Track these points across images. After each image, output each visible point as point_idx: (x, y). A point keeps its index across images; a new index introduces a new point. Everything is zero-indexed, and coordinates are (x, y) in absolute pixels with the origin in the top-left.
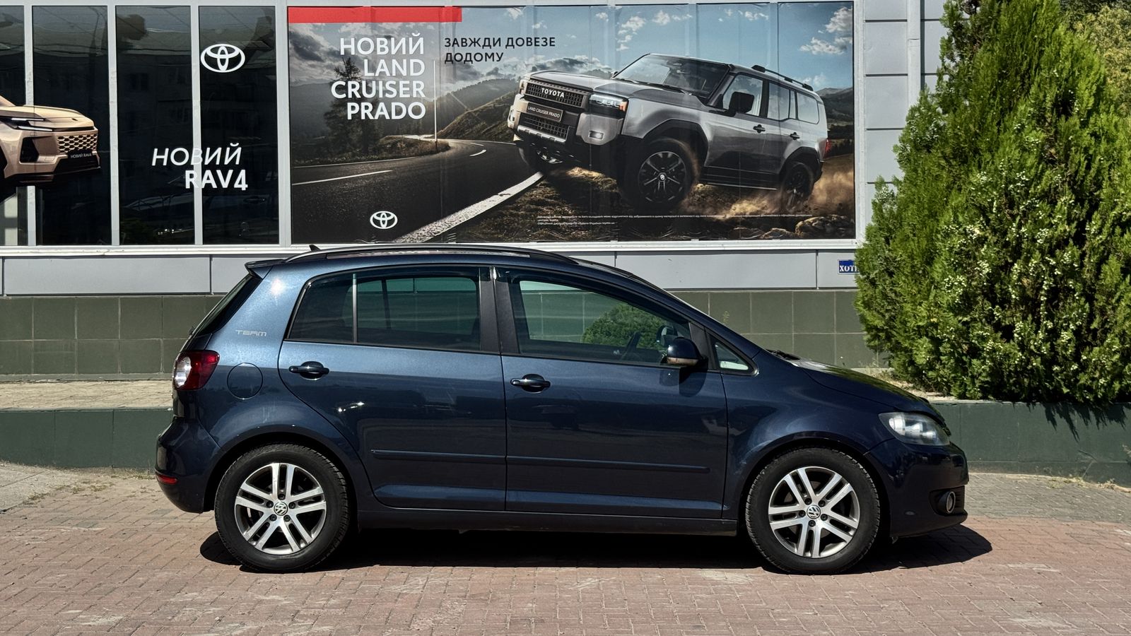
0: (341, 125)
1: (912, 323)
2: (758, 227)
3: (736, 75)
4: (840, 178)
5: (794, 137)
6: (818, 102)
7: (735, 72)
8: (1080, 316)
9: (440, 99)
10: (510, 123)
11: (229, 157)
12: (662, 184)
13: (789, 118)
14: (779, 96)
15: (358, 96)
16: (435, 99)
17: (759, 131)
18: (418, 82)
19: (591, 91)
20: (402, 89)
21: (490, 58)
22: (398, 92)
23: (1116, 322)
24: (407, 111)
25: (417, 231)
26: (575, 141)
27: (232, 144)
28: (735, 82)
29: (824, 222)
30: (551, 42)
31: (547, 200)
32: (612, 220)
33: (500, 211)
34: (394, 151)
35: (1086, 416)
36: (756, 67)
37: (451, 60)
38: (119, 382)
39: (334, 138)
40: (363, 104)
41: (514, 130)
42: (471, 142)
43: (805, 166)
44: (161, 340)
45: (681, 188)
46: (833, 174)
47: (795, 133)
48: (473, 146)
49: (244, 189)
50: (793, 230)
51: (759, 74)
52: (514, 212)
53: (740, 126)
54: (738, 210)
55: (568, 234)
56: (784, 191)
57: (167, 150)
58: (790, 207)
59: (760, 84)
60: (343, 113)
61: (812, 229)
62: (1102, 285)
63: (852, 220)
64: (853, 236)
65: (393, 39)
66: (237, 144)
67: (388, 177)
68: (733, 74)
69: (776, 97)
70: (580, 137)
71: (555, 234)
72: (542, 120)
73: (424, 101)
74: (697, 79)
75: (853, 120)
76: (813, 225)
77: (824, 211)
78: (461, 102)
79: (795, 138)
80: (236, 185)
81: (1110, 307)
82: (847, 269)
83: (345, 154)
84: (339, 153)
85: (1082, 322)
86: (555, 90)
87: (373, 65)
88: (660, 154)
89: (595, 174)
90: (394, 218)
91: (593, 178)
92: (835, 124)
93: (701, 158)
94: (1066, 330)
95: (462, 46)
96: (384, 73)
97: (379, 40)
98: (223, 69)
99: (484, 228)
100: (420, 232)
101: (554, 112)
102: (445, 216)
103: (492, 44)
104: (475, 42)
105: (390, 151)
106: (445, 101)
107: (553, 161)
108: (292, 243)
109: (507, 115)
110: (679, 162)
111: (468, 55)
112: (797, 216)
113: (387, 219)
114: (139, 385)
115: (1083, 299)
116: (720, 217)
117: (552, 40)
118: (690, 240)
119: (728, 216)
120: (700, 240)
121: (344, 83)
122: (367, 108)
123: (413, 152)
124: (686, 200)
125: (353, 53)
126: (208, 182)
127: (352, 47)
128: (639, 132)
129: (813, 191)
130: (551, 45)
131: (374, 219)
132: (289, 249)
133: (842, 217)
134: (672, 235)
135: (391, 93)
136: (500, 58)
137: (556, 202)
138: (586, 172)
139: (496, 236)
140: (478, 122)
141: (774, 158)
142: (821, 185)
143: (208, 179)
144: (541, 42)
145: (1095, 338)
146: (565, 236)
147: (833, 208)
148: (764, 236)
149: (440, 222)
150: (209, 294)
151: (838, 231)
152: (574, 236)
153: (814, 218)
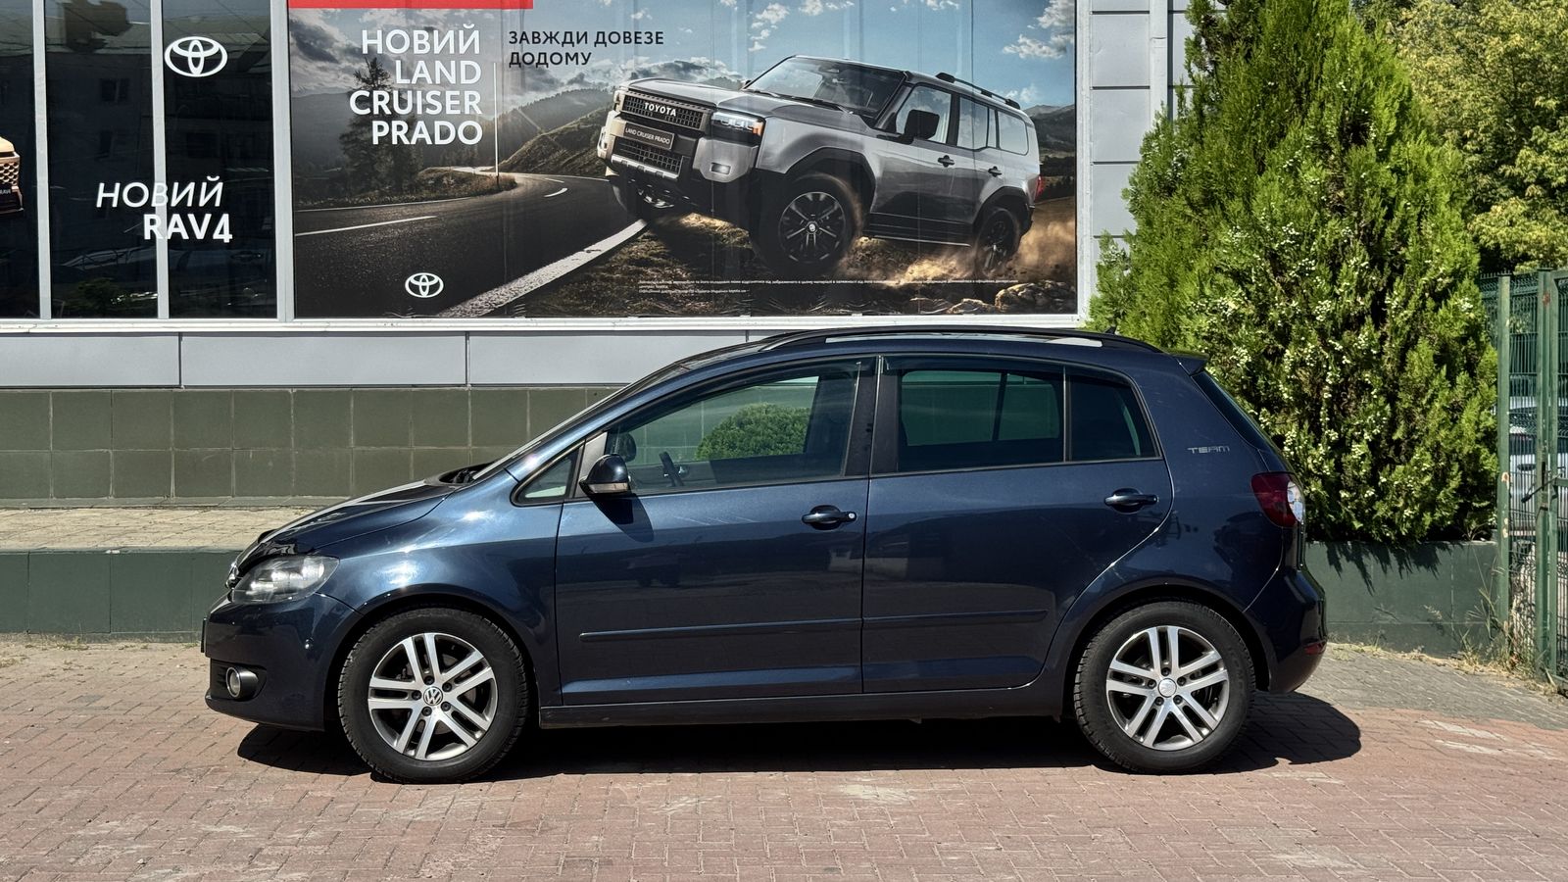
0: (363, 151)
2: (944, 297)
3: (914, 87)
4: (1056, 230)
5: (993, 172)
6: (1027, 124)
7: (913, 82)
8: (1378, 421)
9: (503, 117)
10: (601, 151)
11: (206, 195)
12: (811, 237)
13: (987, 147)
14: (973, 115)
15: (388, 112)
16: (496, 116)
17: (946, 164)
18: (471, 93)
19: (713, 107)
20: (449, 103)
21: (572, 59)
22: (444, 107)
23: (1427, 431)
24: (457, 133)
25: (471, 301)
26: (691, 177)
27: (209, 178)
28: (912, 95)
29: (1034, 291)
30: (657, 38)
31: (652, 258)
32: (741, 286)
33: (587, 274)
34: (439, 189)
35: (1384, 560)
36: (941, 76)
37: (518, 63)
38: (50, 511)
39: (353, 170)
40: (395, 123)
41: (607, 161)
42: (546, 178)
43: (1009, 213)
44: (110, 451)
45: (838, 243)
46: (1046, 225)
47: (995, 168)
48: (549, 183)
49: (227, 241)
50: (990, 299)
51: (947, 85)
52: (606, 275)
53: (920, 157)
54: (915, 274)
55: (682, 307)
56: (981, 246)
57: (118, 185)
58: (988, 270)
59: (947, 99)
60: (368, 136)
61: (1017, 299)
62: (1408, 379)
63: (1072, 288)
64: (1073, 310)
65: (436, 32)
66: (217, 178)
67: (430, 225)
68: (909, 85)
69: (970, 117)
70: (699, 171)
71: (664, 307)
72: (645, 147)
73: (480, 120)
74: (860, 91)
75: (1074, 149)
76: (1020, 294)
77: (1033, 276)
78: (531, 121)
79: (995, 175)
80: (216, 236)
81: (1419, 410)
83: (370, 193)
84: (362, 191)
85: (1382, 430)
86: (663, 105)
87: (408, 68)
88: (809, 196)
89: (719, 223)
90: (438, 284)
91: (716, 228)
92: (1050, 156)
93: (866, 201)
94: (1358, 442)
95: (534, 42)
96: (424, 79)
97: (416, 33)
98: (196, 72)
99: (565, 298)
100: (475, 302)
101: (662, 135)
102: (510, 280)
103: (575, 40)
104: (551, 38)
105: (432, 189)
106: (509, 120)
107: (661, 204)
108: (296, 317)
109: (597, 140)
110: (836, 208)
111: (542, 56)
112: (997, 282)
113: (428, 284)
114: (77, 515)
115: (1382, 400)
116: (891, 283)
117: (659, 35)
118: (850, 314)
119: (903, 282)
120: (863, 313)
121: (367, 94)
122: (400, 128)
123: (465, 190)
124: (845, 259)
125: (380, 51)
126: (176, 230)
127: (379, 42)
128: (779, 165)
129: (1020, 248)
130: (657, 43)
131: (410, 283)
132: (291, 324)
133: (1059, 284)
134: (825, 308)
135: (434, 108)
136: (586, 60)
137: (664, 261)
138: (707, 220)
139: (580, 308)
140: (556, 149)
141: (965, 202)
142: (1030, 240)
143: (176, 226)
144: (644, 38)
145: (1398, 452)
146: (677, 308)
147: (1047, 272)
148: (951, 309)
149: (504, 290)
150: (179, 387)
151: (1054, 303)
152: (689, 309)
153: (1021, 285)
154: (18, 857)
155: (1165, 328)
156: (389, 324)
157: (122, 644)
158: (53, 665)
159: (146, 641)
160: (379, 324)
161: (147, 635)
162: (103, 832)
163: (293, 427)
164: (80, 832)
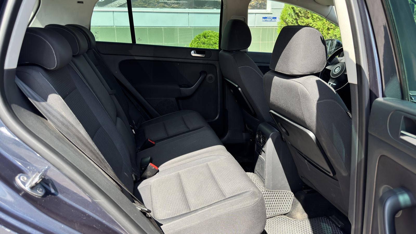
25: (113, 3)
29: (257, 4)
61: (253, 6)
63: (266, 3)
64: (265, 9)
71: (166, 5)
76: (254, 4)
82: (265, 20)
99: (139, 2)
100: (115, 3)
118: (213, 9)
120: (217, 9)
133: (263, 2)
134: (208, 7)
139: (144, 5)
146: (169, 6)
151: (261, 7)
152: (173, 7)
153: (254, 2)
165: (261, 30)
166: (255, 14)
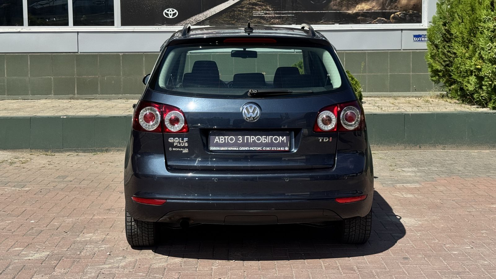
1: (463, 68)
2: (370, 17)
25: (188, 19)
29: (405, 14)
31: (258, 2)
32: (292, 13)
33: (233, 9)
38: (30, 100)
44: (52, 77)
50: (388, 18)
52: (240, 9)
54: (359, 8)
55: (269, 21)
58: (387, 6)
61: (398, 18)
63: (420, 13)
64: (420, 22)
71: (262, 22)
76: (400, 16)
77: (405, 9)
82: (418, 39)
90: (176, 12)
99: (225, 18)
100: (190, 20)
102: (203, 11)
108: (121, 26)
112: (391, 11)
113: (172, 13)
114: (41, 102)
116: (350, 12)
118: (334, 24)
119: (354, 11)
120: (339, 24)
124: (332, 3)
131: (166, 13)
132: (120, 28)
133: (415, 12)
134: (325, 21)
137: (263, 4)
139: (230, 22)
146: (268, 22)
147: (410, 7)
148: (373, 22)
149: (201, 15)
150: (77, 53)
151: (413, 19)
152: (272, 22)
153: (400, 12)
154: (55, 252)
155: (471, 27)
156: (157, 28)
157: (68, 153)
158: (43, 162)
159: (77, 152)
160: (154, 28)
161: (78, 150)
162: (87, 239)
163: (121, 68)
164: (78, 239)
165: (411, 56)
166: (401, 31)
